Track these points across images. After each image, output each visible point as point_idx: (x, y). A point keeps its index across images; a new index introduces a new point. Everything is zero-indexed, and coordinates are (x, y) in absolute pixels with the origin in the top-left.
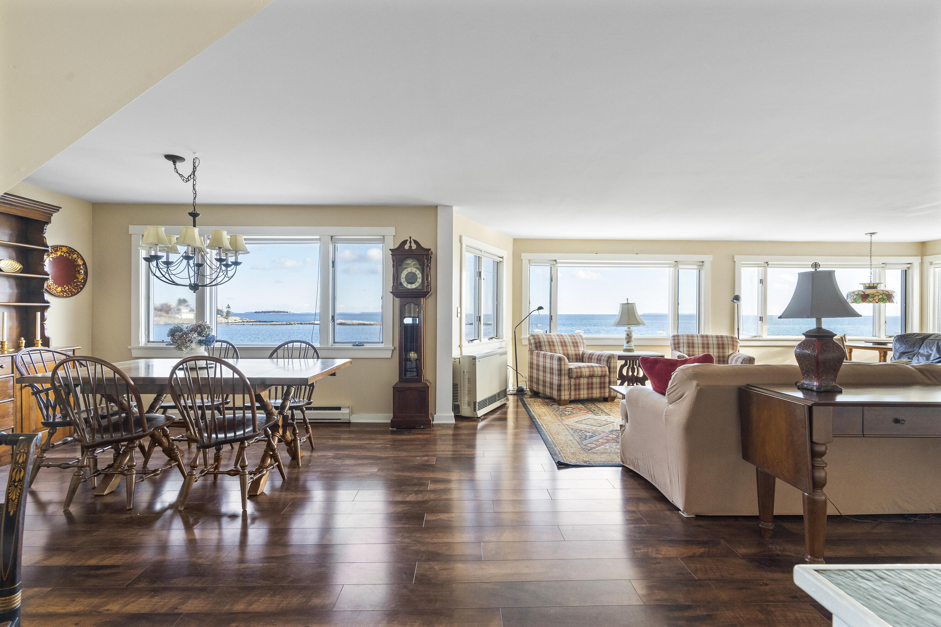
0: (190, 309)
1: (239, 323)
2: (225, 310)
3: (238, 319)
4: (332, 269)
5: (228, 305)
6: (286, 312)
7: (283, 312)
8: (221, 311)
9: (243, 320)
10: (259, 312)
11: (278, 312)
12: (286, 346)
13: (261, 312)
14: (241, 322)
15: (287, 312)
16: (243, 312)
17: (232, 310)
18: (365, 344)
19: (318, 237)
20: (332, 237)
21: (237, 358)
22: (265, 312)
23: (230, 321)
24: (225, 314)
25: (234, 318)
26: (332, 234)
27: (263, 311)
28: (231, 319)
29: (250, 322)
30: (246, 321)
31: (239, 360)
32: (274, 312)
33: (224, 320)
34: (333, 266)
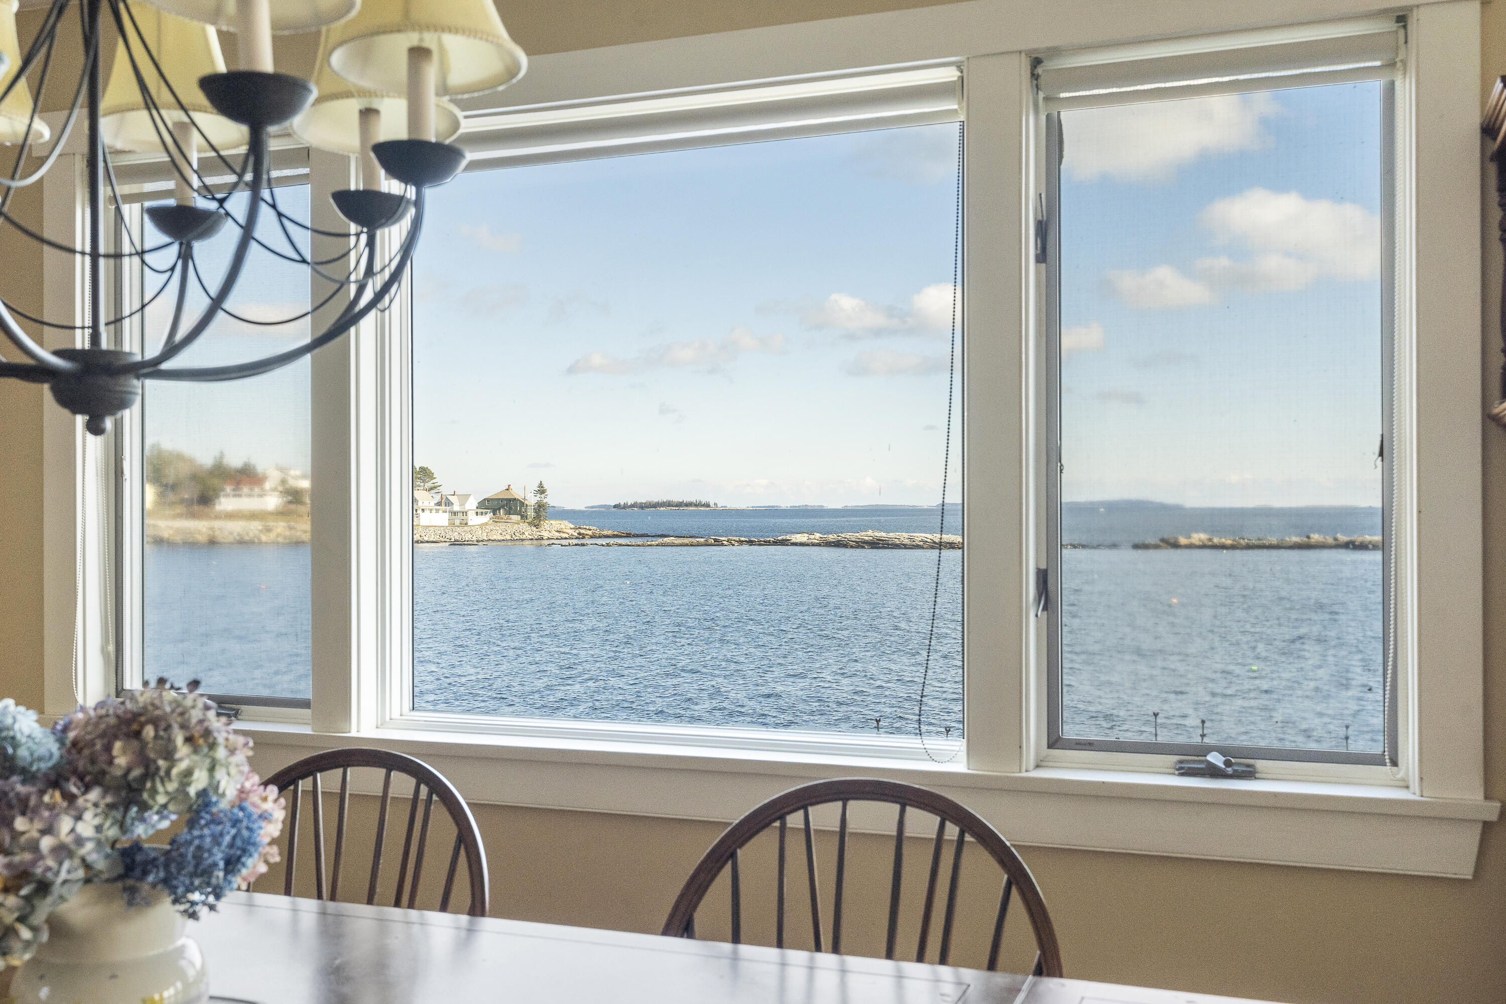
0: (438, 498)
1: (571, 541)
2: (532, 500)
3: (567, 527)
4: (1038, 273)
5: (541, 485)
6: (704, 505)
7: (696, 505)
8: (522, 504)
9: (582, 531)
10: (625, 507)
11: (680, 504)
12: (795, 820)
13: (633, 506)
14: (577, 538)
15: (708, 506)
16: (580, 506)
17: (551, 500)
18: (1260, 764)
19: (950, 75)
20: (1036, 62)
21: (477, 909)
22: (642, 506)
23: (546, 534)
24: (531, 513)
25: (556, 524)
26: (1038, 42)
27: (639, 501)
28: (550, 528)
29: (600, 537)
30: (590, 533)
31: (489, 924)
32: (669, 504)
33: (528, 531)
34: (1042, 257)
